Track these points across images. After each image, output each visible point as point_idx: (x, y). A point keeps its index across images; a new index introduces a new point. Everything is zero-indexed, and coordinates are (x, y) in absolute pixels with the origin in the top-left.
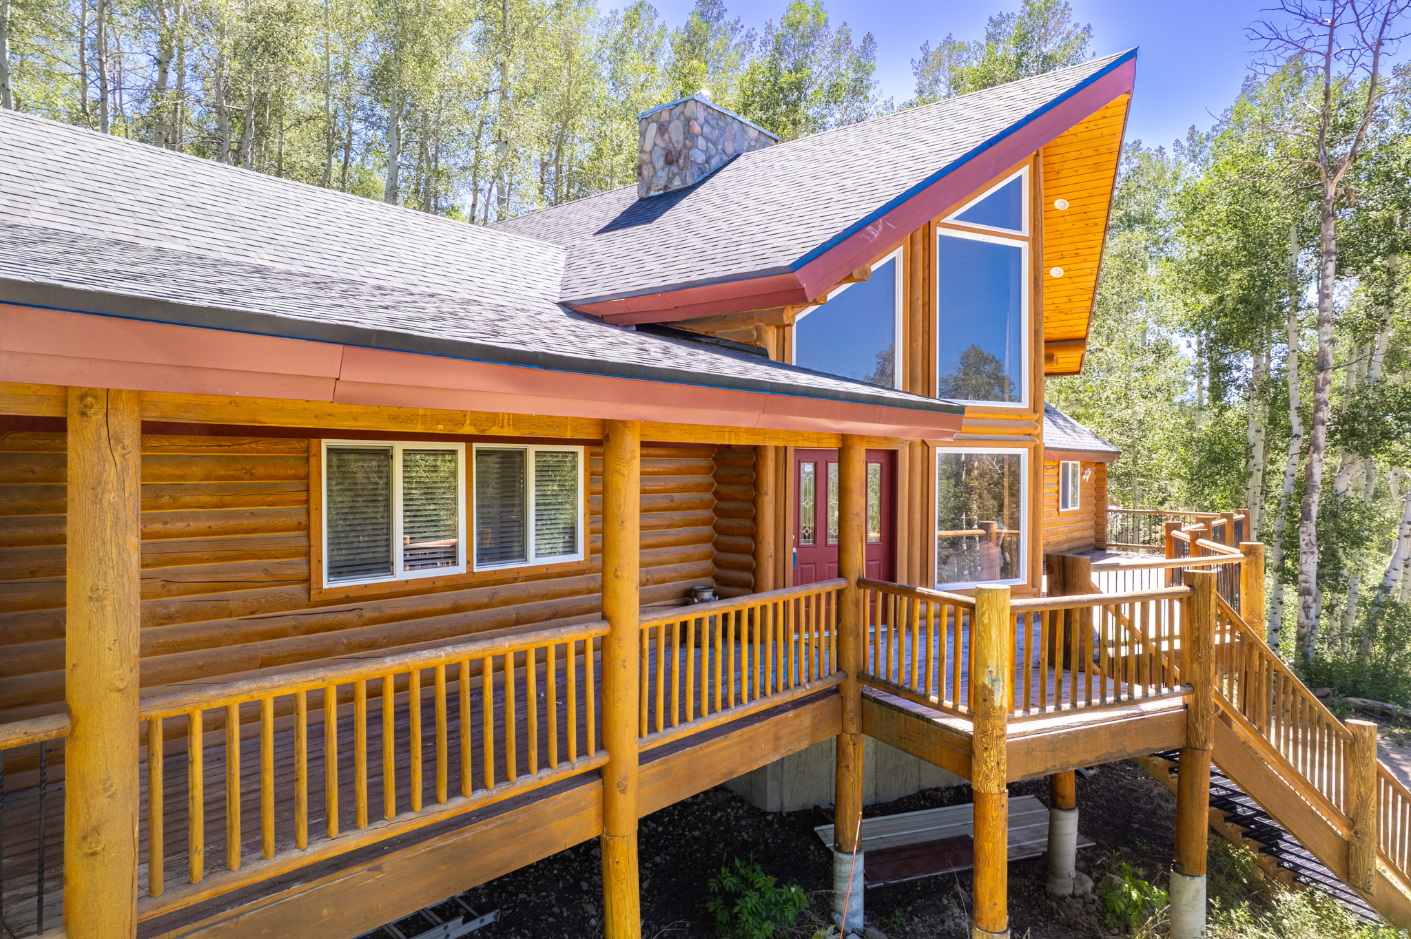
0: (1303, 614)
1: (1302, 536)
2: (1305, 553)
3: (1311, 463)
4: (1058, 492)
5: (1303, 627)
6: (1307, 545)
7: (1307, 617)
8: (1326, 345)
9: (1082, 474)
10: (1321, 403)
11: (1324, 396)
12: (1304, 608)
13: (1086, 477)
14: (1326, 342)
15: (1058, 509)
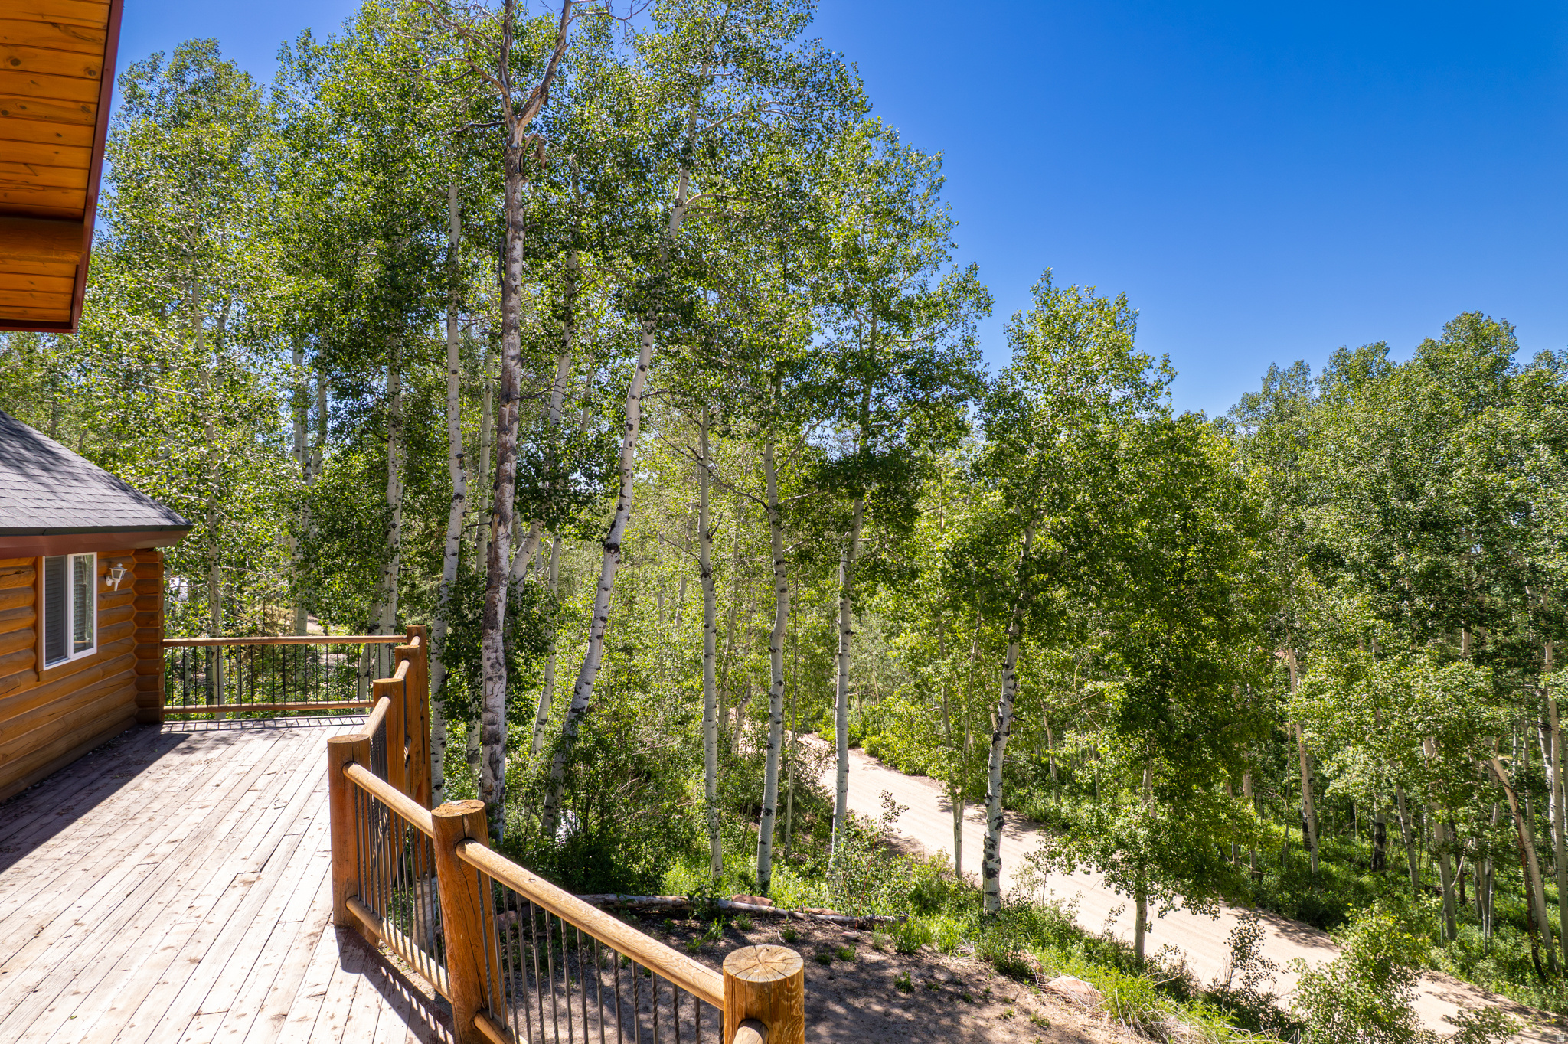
0: (490, 773)
1: (486, 654)
2: (490, 679)
3: (496, 541)
4: (35, 627)
5: (490, 793)
6: (492, 666)
7: (496, 777)
8: (513, 363)
9: (103, 576)
10: (507, 450)
11: (511, 439)
12: (491, 763)
13: (114, 582)
14: (513, 358)
15: (36, 668)
